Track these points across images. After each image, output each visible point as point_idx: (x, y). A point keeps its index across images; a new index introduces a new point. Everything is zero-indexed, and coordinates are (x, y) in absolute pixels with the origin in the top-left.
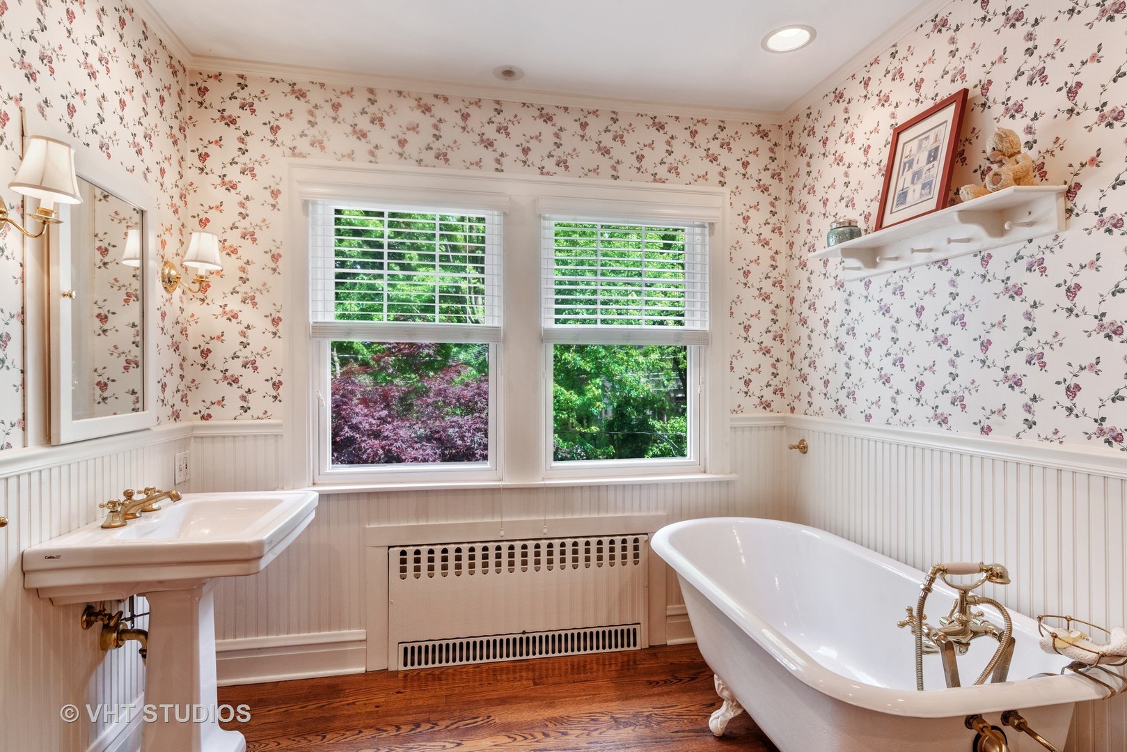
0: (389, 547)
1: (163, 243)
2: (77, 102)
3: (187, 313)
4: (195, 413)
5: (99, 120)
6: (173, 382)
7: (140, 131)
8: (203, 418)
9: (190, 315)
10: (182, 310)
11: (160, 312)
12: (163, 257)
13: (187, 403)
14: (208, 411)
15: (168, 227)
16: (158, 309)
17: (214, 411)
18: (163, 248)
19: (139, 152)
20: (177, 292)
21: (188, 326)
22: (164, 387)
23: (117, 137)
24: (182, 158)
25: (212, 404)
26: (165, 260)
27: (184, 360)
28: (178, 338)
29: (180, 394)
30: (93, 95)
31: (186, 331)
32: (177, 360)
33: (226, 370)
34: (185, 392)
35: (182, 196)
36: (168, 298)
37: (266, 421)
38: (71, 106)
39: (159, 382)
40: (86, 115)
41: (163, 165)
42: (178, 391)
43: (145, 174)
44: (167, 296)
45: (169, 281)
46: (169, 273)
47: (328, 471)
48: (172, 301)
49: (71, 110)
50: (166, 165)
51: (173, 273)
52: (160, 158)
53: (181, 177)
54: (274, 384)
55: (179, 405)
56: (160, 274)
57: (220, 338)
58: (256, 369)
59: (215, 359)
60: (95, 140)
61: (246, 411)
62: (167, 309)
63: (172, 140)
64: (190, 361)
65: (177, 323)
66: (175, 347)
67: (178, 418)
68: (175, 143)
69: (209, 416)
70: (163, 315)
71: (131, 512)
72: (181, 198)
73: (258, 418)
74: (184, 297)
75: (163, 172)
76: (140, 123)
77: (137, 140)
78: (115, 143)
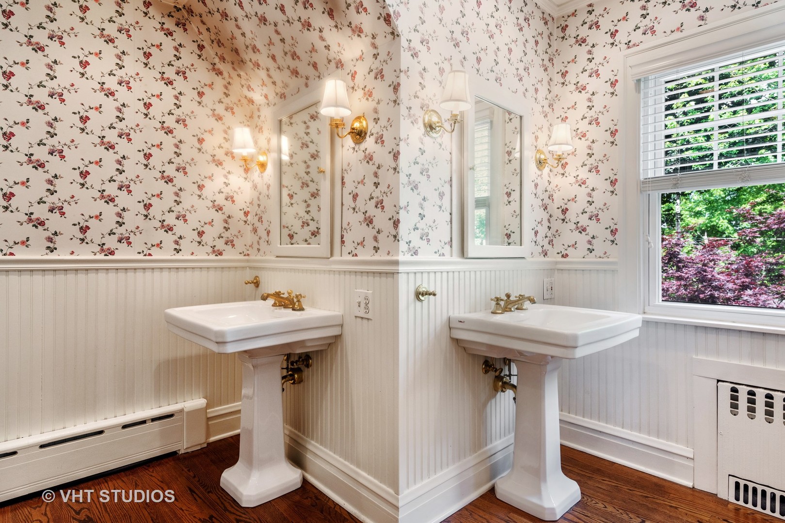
0: (718, 381)
1: (537, 138)
2: (482, 55)
3: (553, 185)
4: (558, 253)
5: (495, 64)
6: (543, 230)
7: (521, 66)
8: (563, 256)
9: (555, 186)
10: (550, 183)
11: (534, 183)
12: (536, 147)
13: (553, 246)
14: (566, 252)
15: (540, 126)
16: (533, 181)
17: (570, 251)
18: (536, 141)
19: (520, 80)
20: (546, 170)
21: (554, 194)
22: (536, 233)
23: (506, 72)
24: (551, 79)
25: (569, 246)
26: (538, 149)
27: (551, 216)
28: (547, 201)
29: (548, 239)
30: (492, 48)
31: (552, 197)
32: (545, 216)
33: (578, 222)
34: (552, 238)
35: (551, 105)
36: (539, 174)
37: (605, 260)
38: (479, 58)
39: (533, 229)
40: (487, 61)
41: (536, 86)
42: (546, 237)
43: (524, 93)
44: (539, 173)
45: (540, 162)
46: (540, 157)
47: (657, 303)
48: (542, 176)
49: (479, 60)
50: (539, 86)
51: (543, 157)
52: (535, 81)
53: (550, 92)
54: (612, 231)
55: (547, 247)
56: (534, 158)
57: (574, 199)
58: (599, 221)
59: (571, 216)
60: (492, 76)
61: (591, 252)
62: (539, 181)
63: (543, 68)
64: (555, 218)
65: (546, 191)
66: (544, 207)
67: (546, 255)
68: (546, 70)
69: (567, 255)
70: (536, 185)
71: (509, 307)
72: (549, 106)
73: (600, 257)
74: (551, 173)
75: (536, 90)
76: (521, 61)
77: (519, 72)
78: (505, 76)
